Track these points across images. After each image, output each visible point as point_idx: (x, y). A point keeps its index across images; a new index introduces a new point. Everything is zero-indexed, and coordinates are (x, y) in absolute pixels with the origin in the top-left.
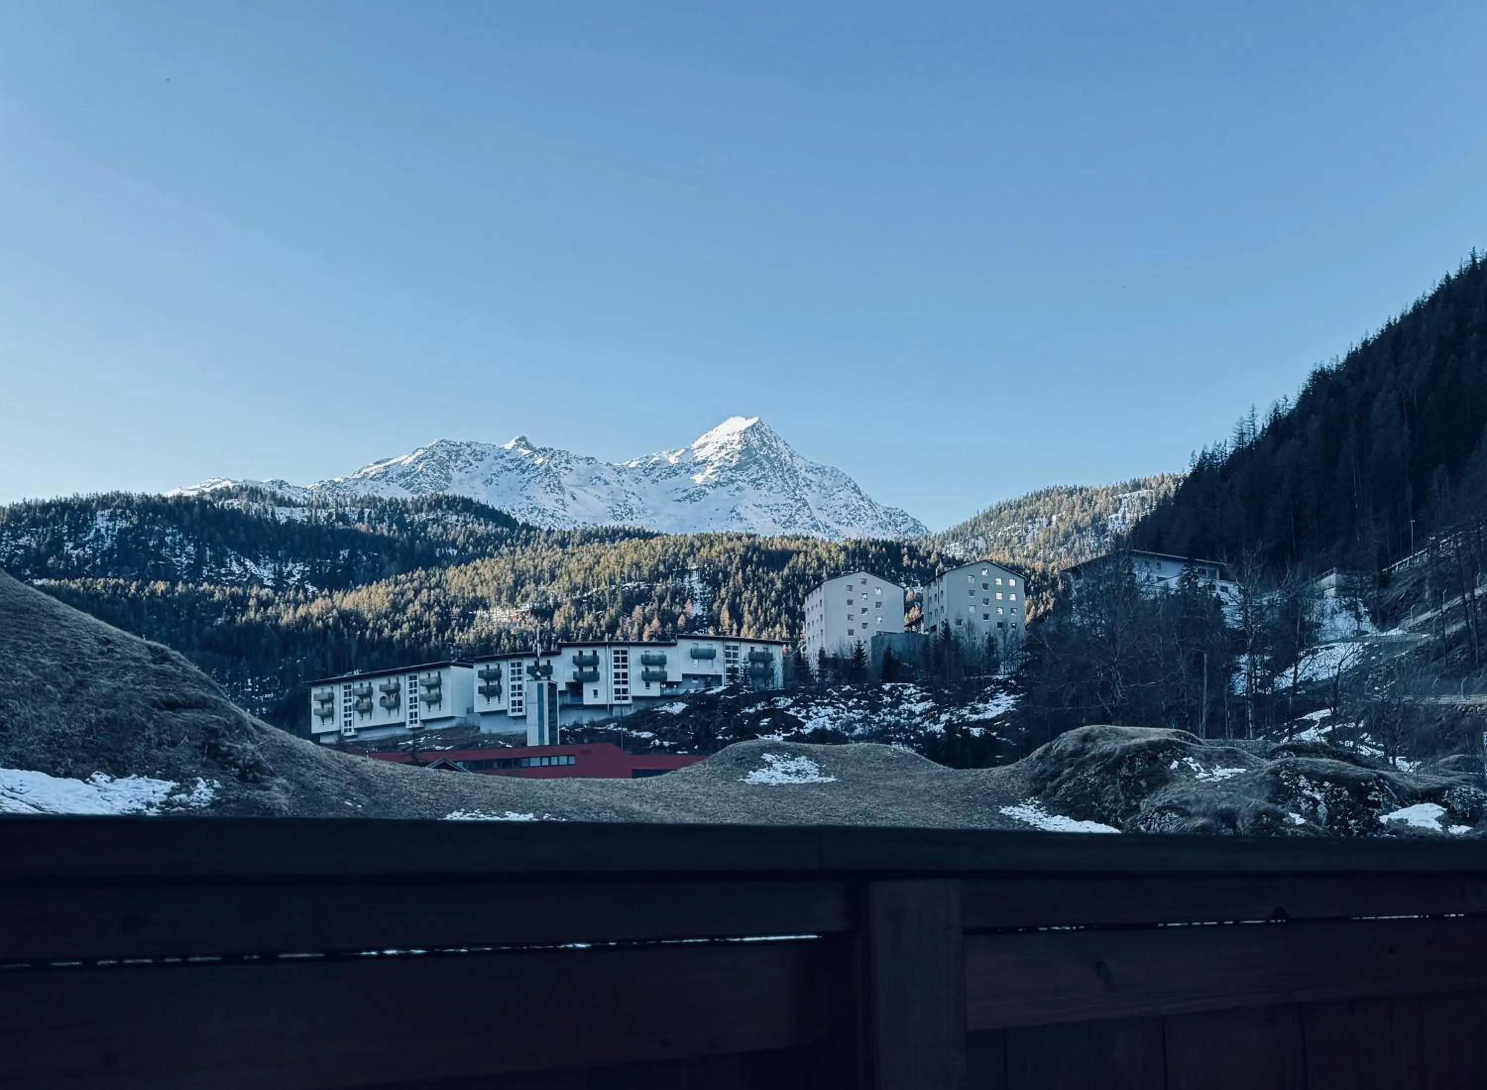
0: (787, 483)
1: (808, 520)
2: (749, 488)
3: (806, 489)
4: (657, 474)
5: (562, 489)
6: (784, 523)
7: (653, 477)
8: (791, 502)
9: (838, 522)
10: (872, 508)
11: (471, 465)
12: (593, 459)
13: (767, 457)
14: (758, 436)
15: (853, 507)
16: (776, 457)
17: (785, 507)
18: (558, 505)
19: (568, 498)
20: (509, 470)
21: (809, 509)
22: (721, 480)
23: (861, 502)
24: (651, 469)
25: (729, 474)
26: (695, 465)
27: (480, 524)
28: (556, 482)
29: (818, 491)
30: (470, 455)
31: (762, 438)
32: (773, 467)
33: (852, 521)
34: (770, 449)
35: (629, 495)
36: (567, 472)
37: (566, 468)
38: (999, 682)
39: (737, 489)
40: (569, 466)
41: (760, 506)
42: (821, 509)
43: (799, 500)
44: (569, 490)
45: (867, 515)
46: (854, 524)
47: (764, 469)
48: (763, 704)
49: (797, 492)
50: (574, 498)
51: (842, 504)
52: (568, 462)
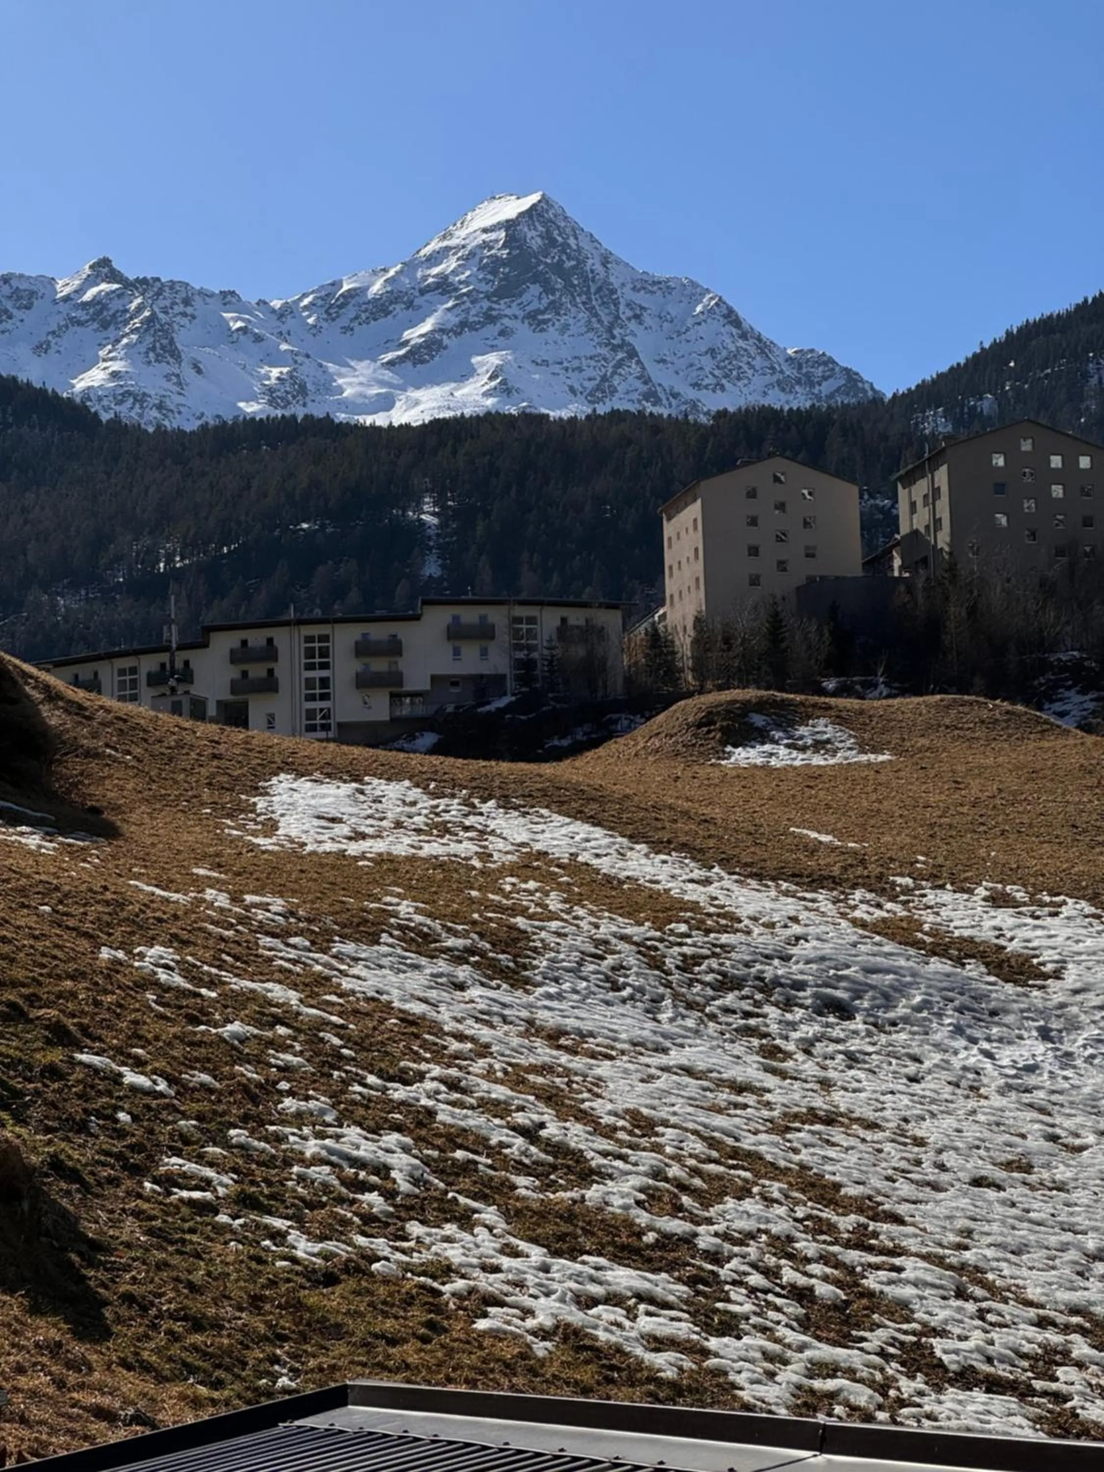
0: (596, 315)
1: (638, 384)
2: (523, 330)
3: (633, 325)
4: (352, 316)
5: (176, 355)
6: (590, 394)
7: (344, 321)
8: (604, 351)
9: (696, 385)
10: (763, 352)
11: (10, 317)
12: (233, 293)
13: (558, 268)
14: (540, 228)
15: (724, 353)
16: (574, 267)
17: (593, 363)
18: (169, 386)
19: (188, 373)
20: (80, 323)
21: (639, 362)
22: (471, 319)
23: (741, 343)
24: (341, 307)
25: (486, 304)
26: (423, 292)
27: (32, 427)
28: (165, 342)
29: (655, 327)
30: (10, 297)
31: (548, 231)
32: (569, 286)
33: (724, 381)
34: (563, 251)
35: (299, 359)
36: (184, 321)
37: (184, 314)
38: (1063, 667)
39: (502, 333)
40: (189, 310)
41: (546, 363)
42: (663, 361)
43: (620, 347)
44: (188, 354)
45: (752, 367)
46: (728, 385)
47: (553, 291)
48: (587, 727)
49: (616, 332)
50: (199, 371)
51: (704, 349)
52: (187, 302)
